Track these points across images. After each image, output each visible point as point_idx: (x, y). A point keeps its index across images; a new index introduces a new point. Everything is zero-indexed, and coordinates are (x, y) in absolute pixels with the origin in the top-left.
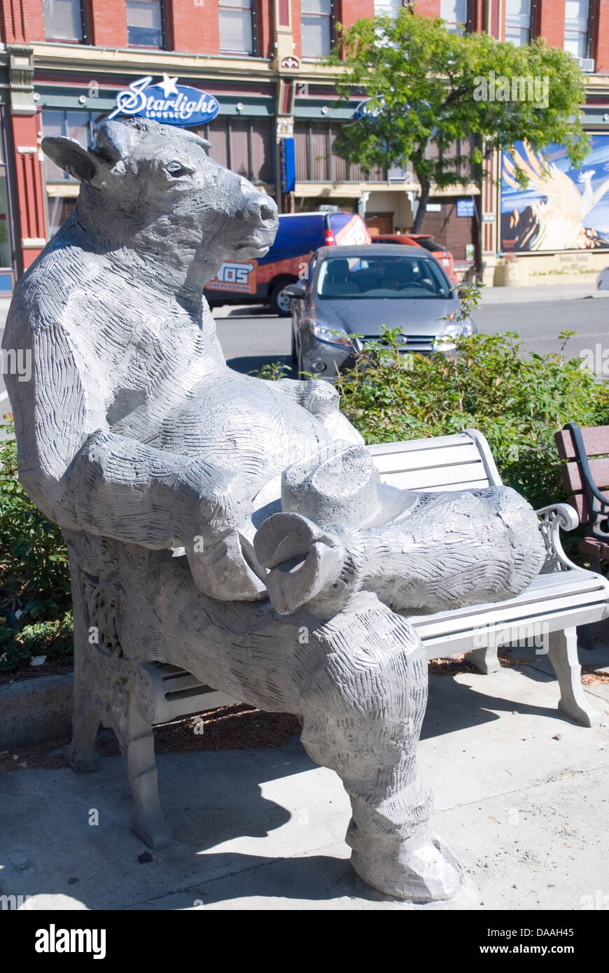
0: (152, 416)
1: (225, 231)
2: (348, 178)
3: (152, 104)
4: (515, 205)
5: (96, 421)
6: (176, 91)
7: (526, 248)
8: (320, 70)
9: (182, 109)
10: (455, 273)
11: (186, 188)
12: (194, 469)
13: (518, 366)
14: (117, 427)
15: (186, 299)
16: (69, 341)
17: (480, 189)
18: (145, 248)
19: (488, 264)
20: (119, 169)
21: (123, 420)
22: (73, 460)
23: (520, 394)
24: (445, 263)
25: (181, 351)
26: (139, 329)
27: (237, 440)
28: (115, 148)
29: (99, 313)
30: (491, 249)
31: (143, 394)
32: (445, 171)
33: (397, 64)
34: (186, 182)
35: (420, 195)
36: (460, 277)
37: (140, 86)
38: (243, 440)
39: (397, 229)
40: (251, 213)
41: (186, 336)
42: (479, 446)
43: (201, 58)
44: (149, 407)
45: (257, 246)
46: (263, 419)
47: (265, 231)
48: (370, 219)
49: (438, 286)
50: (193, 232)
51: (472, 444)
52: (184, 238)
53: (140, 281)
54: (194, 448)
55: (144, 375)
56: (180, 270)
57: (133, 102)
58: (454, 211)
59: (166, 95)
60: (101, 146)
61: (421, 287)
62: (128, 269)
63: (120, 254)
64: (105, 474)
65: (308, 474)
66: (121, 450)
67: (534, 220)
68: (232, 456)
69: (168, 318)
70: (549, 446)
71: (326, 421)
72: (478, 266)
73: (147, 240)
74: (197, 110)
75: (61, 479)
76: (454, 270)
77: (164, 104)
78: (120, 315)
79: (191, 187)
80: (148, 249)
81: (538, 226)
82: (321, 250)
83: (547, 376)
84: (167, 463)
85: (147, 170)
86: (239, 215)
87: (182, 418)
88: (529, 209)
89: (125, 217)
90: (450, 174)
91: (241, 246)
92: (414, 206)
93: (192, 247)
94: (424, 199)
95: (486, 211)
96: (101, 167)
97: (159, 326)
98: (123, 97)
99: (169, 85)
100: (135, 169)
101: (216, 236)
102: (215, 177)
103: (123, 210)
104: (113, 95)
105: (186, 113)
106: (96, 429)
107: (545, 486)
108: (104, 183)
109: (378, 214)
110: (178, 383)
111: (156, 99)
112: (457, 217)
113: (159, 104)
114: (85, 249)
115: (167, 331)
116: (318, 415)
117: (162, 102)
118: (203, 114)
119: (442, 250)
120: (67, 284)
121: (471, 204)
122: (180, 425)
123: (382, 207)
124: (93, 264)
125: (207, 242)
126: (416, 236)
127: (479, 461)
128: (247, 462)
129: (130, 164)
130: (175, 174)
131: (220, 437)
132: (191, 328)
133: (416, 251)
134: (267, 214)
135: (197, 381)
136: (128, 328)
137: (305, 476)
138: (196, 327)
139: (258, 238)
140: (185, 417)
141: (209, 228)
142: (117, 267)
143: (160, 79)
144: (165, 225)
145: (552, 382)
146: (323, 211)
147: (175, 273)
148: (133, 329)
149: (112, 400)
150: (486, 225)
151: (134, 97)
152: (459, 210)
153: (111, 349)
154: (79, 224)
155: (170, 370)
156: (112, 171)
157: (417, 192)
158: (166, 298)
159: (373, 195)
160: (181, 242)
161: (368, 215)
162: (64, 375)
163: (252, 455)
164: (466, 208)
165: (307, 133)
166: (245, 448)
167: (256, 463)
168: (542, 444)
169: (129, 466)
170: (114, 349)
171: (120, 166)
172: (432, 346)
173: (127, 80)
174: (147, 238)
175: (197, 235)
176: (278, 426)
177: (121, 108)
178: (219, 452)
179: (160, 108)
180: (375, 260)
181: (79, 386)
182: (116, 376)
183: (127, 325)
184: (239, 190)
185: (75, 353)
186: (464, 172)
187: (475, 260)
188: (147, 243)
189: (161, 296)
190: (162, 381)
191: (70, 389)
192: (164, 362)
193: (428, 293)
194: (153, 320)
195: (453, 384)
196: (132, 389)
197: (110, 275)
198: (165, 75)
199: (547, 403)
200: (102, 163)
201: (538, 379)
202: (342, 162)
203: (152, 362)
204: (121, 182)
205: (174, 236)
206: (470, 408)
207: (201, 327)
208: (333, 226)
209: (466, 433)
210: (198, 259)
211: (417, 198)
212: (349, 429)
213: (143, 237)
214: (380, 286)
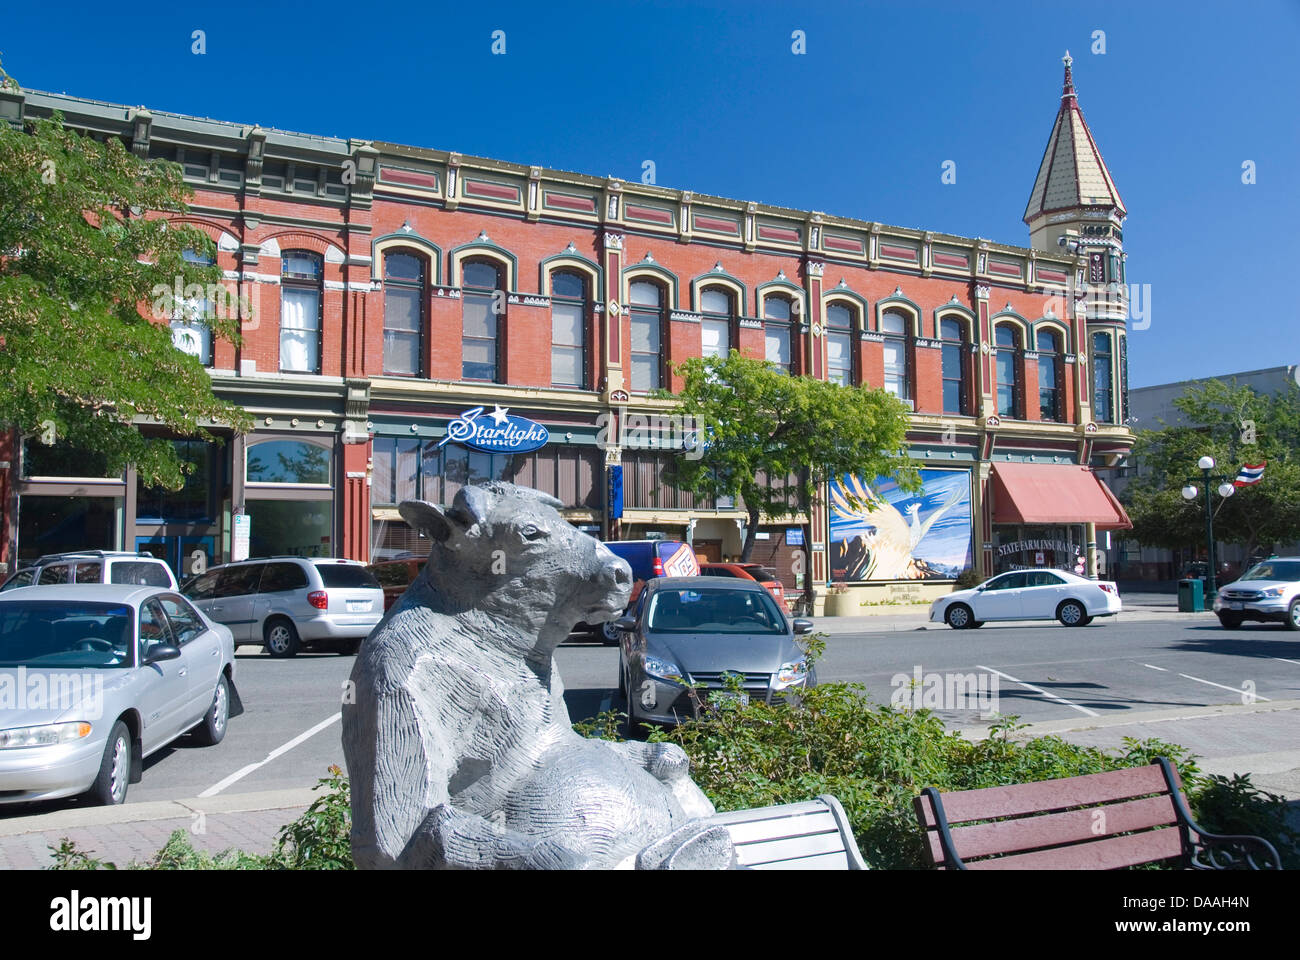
0: (495, 788)
1: (579, 594)
2: (676, 506)
3: (483, 432)
4: (844, 535)
5: (437, 795)
6: (506, 420)
7: (857, 578)
8: (652, 402)
9: (511, 437)
10: (785, 602)
11: (540, 551)
12: (543, 852)
13: (866, 719)
14: (458, 799)
15: (536, 663)
16: (414, 707)
17: (809, 518)
18: (495, 610)
19: (818, 594)
20: (473, 531)
21: (465, 791)
22: (412, 837)
23: (870, 748)
24: (776, 592)
25: (529, 717)
26: (487, 694)
27: (586, 816)
28: (473, 513)
29: (446, 677)
30: (821, 579)
31: (488, 764)
32: (773, 500)
33: (727, 399)
34: (540, 545)
35: (748, 523)
36: (790, 605)
37: (472, 415)
38: (593, 816)
39: (725, 557)
40: (605, 576)
41: (535, 702)
42: (835, 813)
43: (532, 390)
44: (494, 778)
45: (611, 610)
46: (614, 792)
47: (619, 596)
48: (699, 547)
49: (773, 621)
50: (546, 594)
51: (828, 811)
52: (537, 600)
53: (490, 644)
54: (540, 825)
55: (490, 743)
56: (530, 632)
57: (463, 430)
58: (783, 539)
59: (497, 424)
60: (457, 509)
61: (754, 621)
62: (478, 631)
63: (470, 615)
64: (446, 855)
65: (664, 858)
66: (465, 828)
67: (864, 548)
68: (581, 834)
69: (517, 682)
70: (907, 811)
71: (675, 787)
72: (809, 595)
73: (498, 602)
74: (527, 437)
75: (398, 858)
76: (785, 599)
77: (493, 433)
78: (469, 680)
79: (546, 550)
80: (499, 611)
81: (868, 556)
82: (652, 582)
83: (898, 730)
84: (513, 844)
85: (502, 534)
86: (594, 578)
87: (528, 790)
88: (858, 539)
89: (478, 578)
90: (778, 504)
91: (594, 610)
92: (744, 534)
93: (543, 610)
94: (753, 527)
95: (815, 540)
96: (456, 530)
97: (507, 691)
98: (453, 426)
99: (500, 415)
100: (491, 532)
101: (569, 599)
102: (569, 540)
103: (475, 572)
104: (445, 424)
105: (516, 441)
106: (438, 804)
107: (904, 855)
108: (458, 545)
109: (706, 541)
110: (524, 751)
111: (486, 428)
112: (786, 545)
113: (489, 432)
114: (435, 610)
115: (516, 696)
116: (666, 781)
117: (492, 431)
118: (532, 442)
119: (772, 580)
120: (415, 647)
121: (800, 533)
122: (526, 798)
123: (710, 534)
124: (442, 625)
125: (560, 604)
126: (745, 565)
127: (836, 831)
128: (597, 841)
129: (486, 527)
130: (530, 537)
131: (568, 815)
132: (539, 692)
133: (747, 583)
134: (621, 577)
135: (545, 749)
136: (475, 693)
137: (661, 860)
138: (545, 692)
139: (612, 602)
140: (531, 790)
141: (562, 591)
142: (466, 629)
143: (493, 409)
144: (517, 587)
145: (903, 738)
146: (651, 538)
147: (525, 635)
148: (480, 695)
149: (455, 769)
150: (816, 554)
151: (465, 426)
152: (788, 538)
153: (457, 715)
154: (429, 583)
155: (517, 738)
156: (467, 534)
157: (746, 520)
158: (515, 662)
159: (701, 522)
160: (533, 604)
161: (696, 542)
162: (407, 744)
163: (602, 832)
164: (794, 537)
165: (636, 462)
166: (594, 825)
167: (608, 842)
168: (899, 809)
169: (472, 846)
170: (459, 715)
171: (475, 529)
172: (769, 684)
173: (459, 410)
174: (498, 600)
175: (549, 598)
176: (629, 799)
177: (451, 436)
178: (567, 829)
179: (490, 436)
180: (705, 593)
181: (422, 756)
182: (460, 744)
183: (474, 690)
184: (594, 553)
185: (420, 720)
186: (792, 501)
187: (805, 589)
188: (499, 605)
189: (510, 659)
190: (508, 750)
191: (413, 760)
192: (511, 730)
193: (762, 628)
194: (502, 684)
195: (800, 739)
196: (477, 758)
197: (459, 638)
198: (497, 406)
199: (900, 762)
200: (457, 525)
201: (889, 734)
202: (670, 490)
203: (499, 729)
204: (476, 544)
205: (526, 599)
206: (818, 763)
207: (549, 692)
208: (661, 555)
209: (822, 800)
210: (549, 621)
211: (745, 526)
212: (700, 796)
213: (494, 598)
214: (712, 621)
